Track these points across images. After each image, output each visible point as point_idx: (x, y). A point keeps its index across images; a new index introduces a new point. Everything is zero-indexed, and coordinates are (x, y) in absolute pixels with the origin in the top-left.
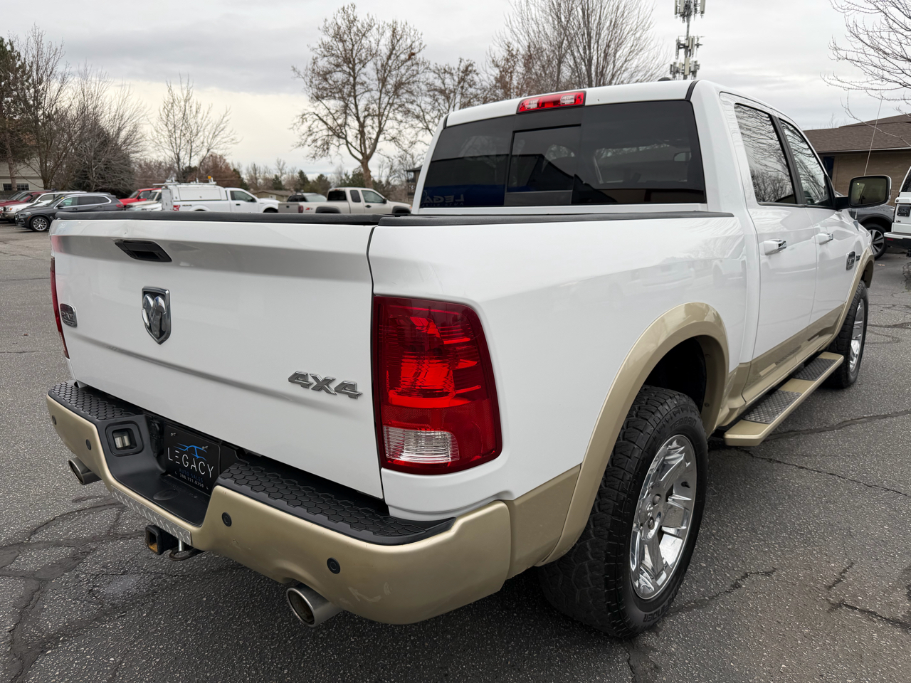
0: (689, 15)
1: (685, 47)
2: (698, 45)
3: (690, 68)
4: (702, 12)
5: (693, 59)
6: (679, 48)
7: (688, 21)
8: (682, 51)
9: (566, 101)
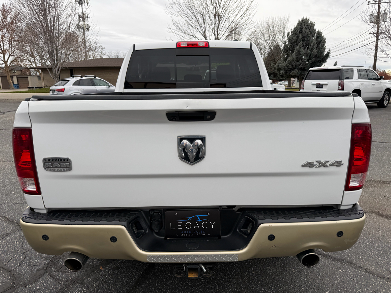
0: (82, 3)
1: (83, 18)
2: (88, 17)
3: (86, 27)
4: (88, 3)
5: (86, 23)
6: (80, 17)
7: (82, 6)
8: (81, 19)
9: (201, 45)
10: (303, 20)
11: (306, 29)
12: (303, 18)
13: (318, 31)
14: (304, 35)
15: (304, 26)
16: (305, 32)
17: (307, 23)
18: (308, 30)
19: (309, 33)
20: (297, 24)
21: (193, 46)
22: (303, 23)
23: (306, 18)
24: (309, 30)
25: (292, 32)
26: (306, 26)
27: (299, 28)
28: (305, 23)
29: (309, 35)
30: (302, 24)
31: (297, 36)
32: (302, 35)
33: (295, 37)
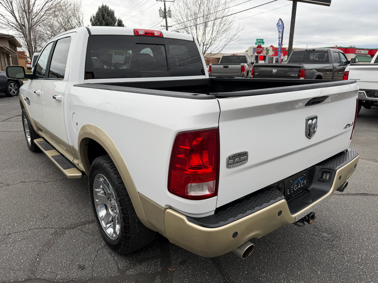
9: (156, 34)
10: (103, 7)
11: (108, 16)
12: (103, 5)
13: (119, 19)
14: (107, 22)
15: (105, 13)
16: (107, 18)
17: (108, 10)
18: (109, 17)
19: (111, 20)
20: (98, 10)
21: (149, 34)
22: (104, 10)
23: (106, 6)
24: (111, 17)
25: (94, 17)
26: (107, 13)
27: (101, 15)
28: (105, 10)
29: (112, 22)
30: (102, 10)
31: (101, 22)
32: (105, 22)
33: (99, 23)
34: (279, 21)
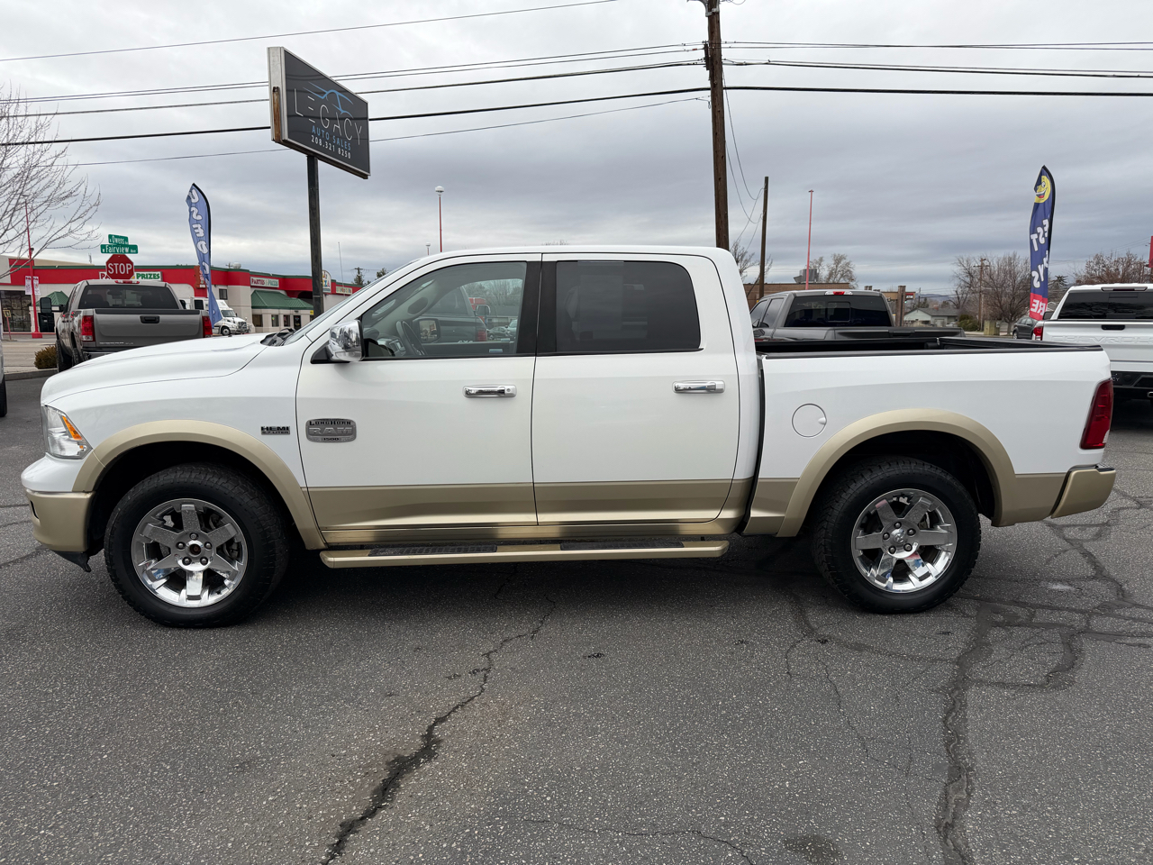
34: (191, 191)
